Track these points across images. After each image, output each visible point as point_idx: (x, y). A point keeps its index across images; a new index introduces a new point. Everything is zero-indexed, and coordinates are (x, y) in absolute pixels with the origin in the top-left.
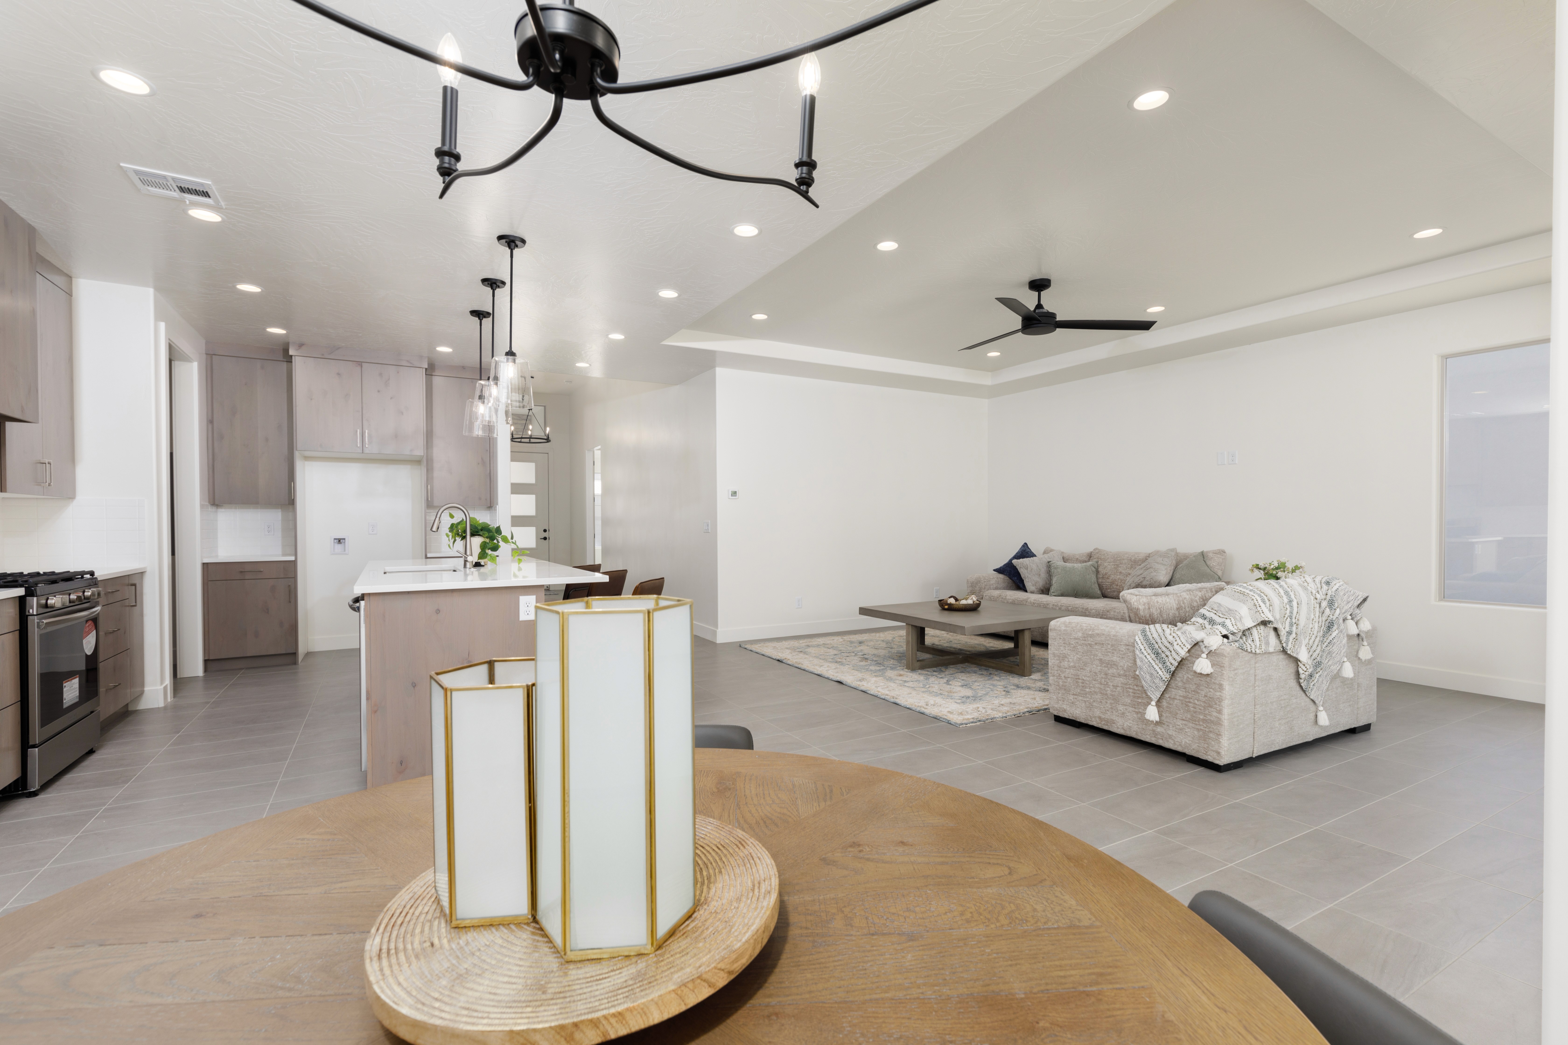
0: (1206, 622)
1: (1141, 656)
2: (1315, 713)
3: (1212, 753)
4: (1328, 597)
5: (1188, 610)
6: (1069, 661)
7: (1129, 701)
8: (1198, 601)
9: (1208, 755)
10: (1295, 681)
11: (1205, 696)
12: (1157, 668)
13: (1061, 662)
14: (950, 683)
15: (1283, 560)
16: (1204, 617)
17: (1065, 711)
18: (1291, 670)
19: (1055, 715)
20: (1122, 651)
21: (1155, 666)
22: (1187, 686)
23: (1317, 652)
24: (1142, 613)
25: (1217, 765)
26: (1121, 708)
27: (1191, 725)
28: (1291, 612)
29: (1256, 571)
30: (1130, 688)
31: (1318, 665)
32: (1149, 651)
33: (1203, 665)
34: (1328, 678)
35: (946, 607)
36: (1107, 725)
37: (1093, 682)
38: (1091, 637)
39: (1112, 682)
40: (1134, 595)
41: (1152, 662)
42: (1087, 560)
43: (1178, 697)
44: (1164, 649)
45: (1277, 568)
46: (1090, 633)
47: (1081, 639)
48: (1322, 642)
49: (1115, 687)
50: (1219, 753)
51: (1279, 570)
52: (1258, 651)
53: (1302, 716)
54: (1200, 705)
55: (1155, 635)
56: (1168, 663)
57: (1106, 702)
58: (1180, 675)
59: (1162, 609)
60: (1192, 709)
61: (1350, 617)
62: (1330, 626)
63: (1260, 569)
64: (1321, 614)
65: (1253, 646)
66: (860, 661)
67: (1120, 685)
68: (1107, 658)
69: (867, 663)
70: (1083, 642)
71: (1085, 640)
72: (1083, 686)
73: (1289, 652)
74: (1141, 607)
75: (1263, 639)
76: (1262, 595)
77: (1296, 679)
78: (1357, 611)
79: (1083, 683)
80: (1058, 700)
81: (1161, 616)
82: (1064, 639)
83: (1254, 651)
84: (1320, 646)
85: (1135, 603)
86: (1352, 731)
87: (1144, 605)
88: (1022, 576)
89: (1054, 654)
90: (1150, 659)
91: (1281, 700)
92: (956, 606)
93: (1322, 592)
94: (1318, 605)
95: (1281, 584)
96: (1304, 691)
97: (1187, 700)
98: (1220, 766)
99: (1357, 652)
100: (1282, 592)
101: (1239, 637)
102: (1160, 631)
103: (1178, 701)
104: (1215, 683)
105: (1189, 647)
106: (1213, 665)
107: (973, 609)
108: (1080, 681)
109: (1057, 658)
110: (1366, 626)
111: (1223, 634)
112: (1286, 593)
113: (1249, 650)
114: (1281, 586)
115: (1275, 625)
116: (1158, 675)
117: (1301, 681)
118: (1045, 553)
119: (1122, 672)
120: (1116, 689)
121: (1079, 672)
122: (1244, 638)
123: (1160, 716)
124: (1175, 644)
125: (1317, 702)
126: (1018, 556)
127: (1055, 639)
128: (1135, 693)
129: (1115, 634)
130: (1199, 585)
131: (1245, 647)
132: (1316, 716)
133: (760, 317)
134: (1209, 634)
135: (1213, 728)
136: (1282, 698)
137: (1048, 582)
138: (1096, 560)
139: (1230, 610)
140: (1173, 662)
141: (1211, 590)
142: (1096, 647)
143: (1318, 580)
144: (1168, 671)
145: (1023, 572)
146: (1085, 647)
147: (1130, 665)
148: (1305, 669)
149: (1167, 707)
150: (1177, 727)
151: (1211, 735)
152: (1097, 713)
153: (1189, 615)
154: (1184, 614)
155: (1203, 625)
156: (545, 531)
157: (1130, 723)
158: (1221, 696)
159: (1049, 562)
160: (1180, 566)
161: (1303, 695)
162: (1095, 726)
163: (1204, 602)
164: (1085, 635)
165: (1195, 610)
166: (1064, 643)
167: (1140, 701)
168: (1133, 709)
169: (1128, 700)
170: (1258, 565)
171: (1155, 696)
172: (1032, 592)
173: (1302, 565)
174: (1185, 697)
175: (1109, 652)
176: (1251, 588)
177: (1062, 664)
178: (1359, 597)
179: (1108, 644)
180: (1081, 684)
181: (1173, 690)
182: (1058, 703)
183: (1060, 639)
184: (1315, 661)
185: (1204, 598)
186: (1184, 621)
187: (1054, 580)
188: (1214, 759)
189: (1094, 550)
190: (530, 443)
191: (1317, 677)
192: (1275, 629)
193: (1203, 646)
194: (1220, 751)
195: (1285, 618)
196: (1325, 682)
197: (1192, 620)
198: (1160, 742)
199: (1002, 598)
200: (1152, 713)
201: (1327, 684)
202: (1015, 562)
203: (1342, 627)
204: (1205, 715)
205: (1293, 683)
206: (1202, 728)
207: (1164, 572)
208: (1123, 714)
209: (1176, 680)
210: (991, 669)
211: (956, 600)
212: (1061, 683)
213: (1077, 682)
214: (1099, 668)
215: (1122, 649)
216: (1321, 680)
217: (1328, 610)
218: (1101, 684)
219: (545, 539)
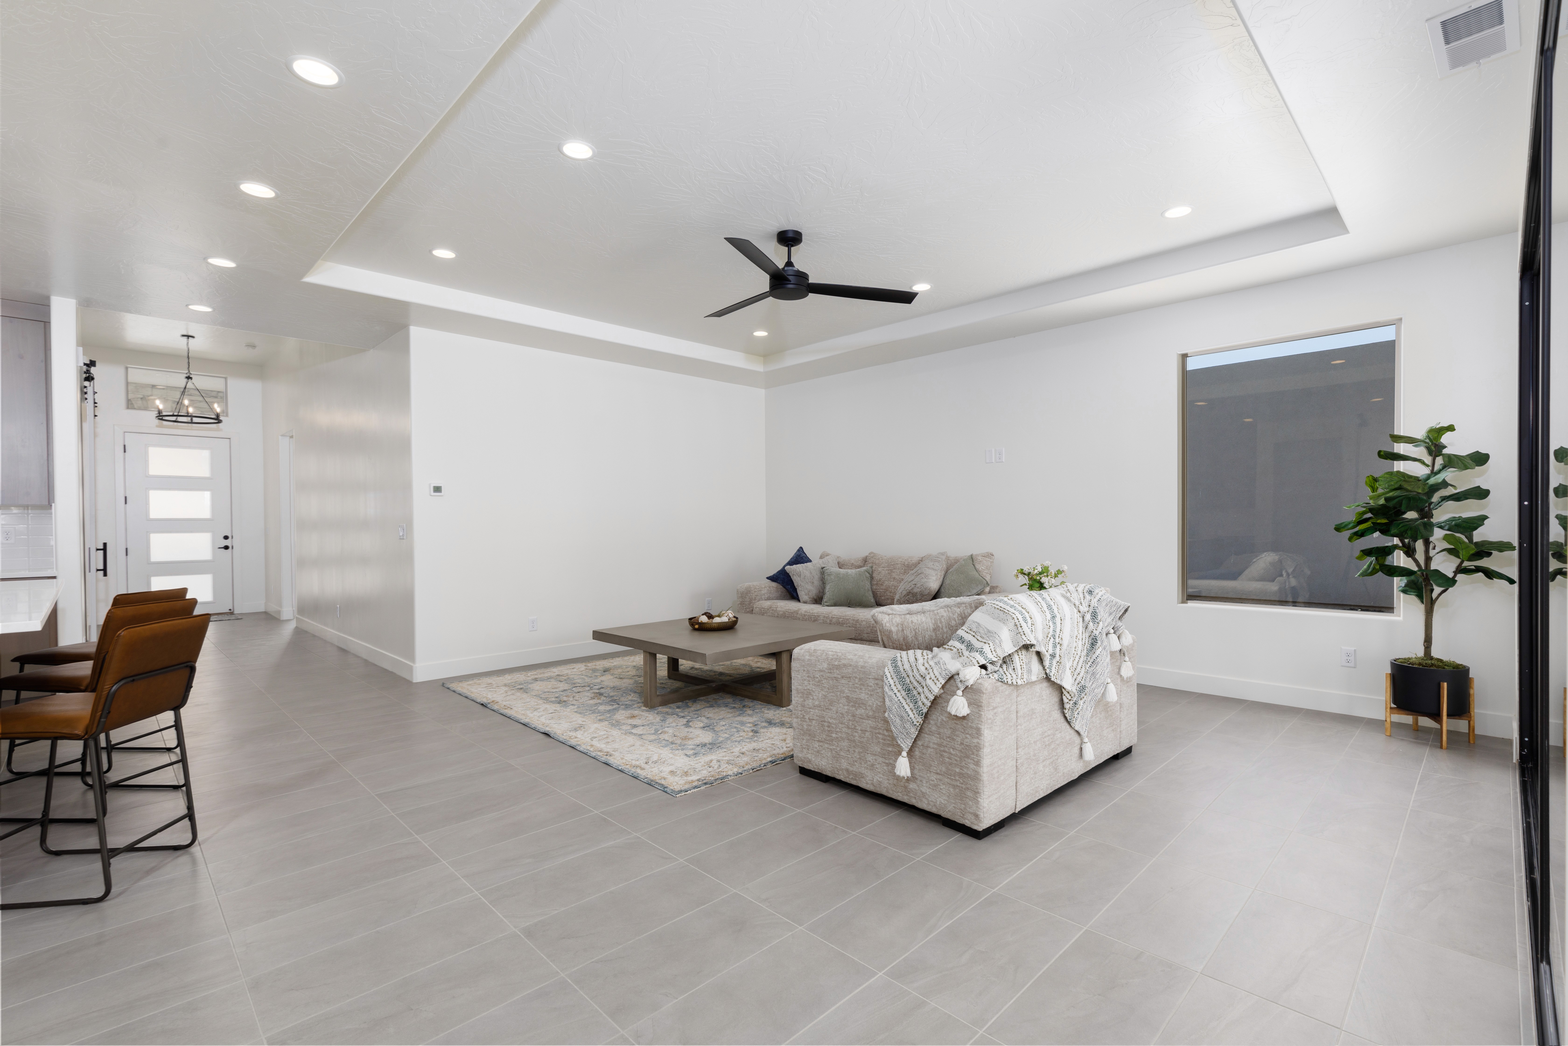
0: (963, 647)
1: (890, 693)
2: (1079, 746)
3: (969, 816)
4: (1091, 609)
5: (945, 630)
6: (813, 699)
7: (879, 750)
8: (957, 619)
9: (965, 819)
10: (1059, 712)
11: (962, 744)
12: (908, 709)
13: (805, 701)
14: (691, 724)
15: (1047, 563)
16: (961, 640)
17: (810, 761)
18: (1055, 699)
19: (800, 767)
20: (871, 686)
21: (906, 707)
22: (941, 731)
23: (1081, 675)
24: (895, 637)
25: (976, 831)
26: (870, 758)
27: (946, 780)
28: (1054, 631)
29: (1021, 576)
30: (879, 733)
31: (1082, 689)
32: (900, 687)
33: (959, 705)
34: (1092, 703)
35: (697, 626)
36: (856, 780)
37: (840, 725)
38: (837, 669)
39: (860, 725)
40: (886, 614)
41: (902, 701)
42: (862, 565)
43: (931, 745)
44: (916, 684)
45: (1040, 573)
46: (836, 663)
47: (826, 670)
48: (1086, 662)
49: (864, 731)
50: (977, 816)
51: (1043, 575)
52: (1020, 682)
53: (1067, 751)
54: (956, 755)
55: (907, 666)
56: (920, 702)
57: (854, 751)
58: (934, 717)
59: (917, 631)
60: (947, 760)
61: (1112, 631)
62: (1094, 642)
63: (1025, 574)
64: (1084, 629)
65: (1014, 676)
66: (592, 698)
67: (868, 729)
68: (854, 696)
69: (599, 701)
70: (828, 675)
71: (831, 673)
72: (829, 731)
73: (1052, 679)
74: (894, 629)
75: (1025, 667)
76: (1024, 611)
77: (1061, 708)
78: (1120, 624)
79: (829, 727)
80: (803, 748)
81: (916, 639)
82: (808, 672)
83: (1015, 683)
84: (1083, 667)
85: (888, 625)
86: (1116, 757)
87: (897, 626)
88: (795, 584)
89: (797, 690)
90: (900, 698)
91: (1045, 737)
92: (707, 626)
93: (1085, 603)
94: (1081, 619)
95: (1044, 596)
96: (1069, 723)
97: (942, 749)
98: (979, 832)
99: (1119, 669)
100: (1045, 606)
101: (999, 666)
102: (912, 659)
103: (932, 750)
104: (971, 727)
105: (943, 682)
106: (970, 704)
107: (729, 627)
108: (826, 724)
109: (801, 695)
110: (1128, 639)
111: (981, 664)
112: (1049, 607)
113: (1010, 682)
114: (1043, 599)
115: (1037, 649)
116: (909, 718)
117: (1066, 711)
118: (821, 557)
119: (871, 714)
120: (865, 734)
121: (825, 713)
122: (1004, 666)
123: (912, 768)
124: (928, 677)
125: (1082, 733)
126: (791, 563)
127: (799, 671)
128: (885, 740)
129: (862, 664)
130: (958, 599)
131: (1005, 679)
132: (1081, 749)
133: (444, 253)
134: (965, 665)
135: (970, 784)
136: (1046, 734)
137: (821, 591)
138: (870, 565)
139: (989, 631)
140: (925, 701)
141: (970, 604)
142: (843, 681)
143: (1080, 589)
144: (920, 713)
145: (796, 580)
146: (831, 682)
147: (879, 704)
148: (1070, 698)
149: (920, 757)
150: (931, 782)
151: (969, 793)
152: (845, 764)
153: (947, 637)
154: (941, 636)
155: (960, 651)
156: (226, 538)
157: (880, 777)
158: (978, 743)
159: (822, 568)
160: (951, 570)
161: (1068, 727)
162: (843, 780)
163: (963, 620)
164: (831, 667)
165: (954, 629)
166: (808, 677)
167: (890, 749)
168: (884, 760)
169: (877, 749)
170: (1022, 570)
171: (906, 744)
172: (805, 602)
173: (1064, 570)
174: (940, 745)
175: (857, 688)
176: (1012, 603)
177: (806, 703)
178: (1121, 608)
179: (856, 678)
180: (826, 728)
181: (926, 736)
182: (802, 751)
183: (804, 671)
184: (1079, 686)
185: (963, 616)
186: (941, 644)
187: (828, 587)
188: (972, 823)
189: (869, 554)
190: (192, 423)
191: (1082, 704)
192: (1038, 654)
193: (959, 680)
194: (979, 813)
195: (1049, 638)
196: (1089, 708)
197: (950, 644)
198: (913, 802)
199: (773, 610)
200: (903, 767)
201: (1092, 711)
202: (788, 568)
203: (1105, 643)
204: (961, 768)
205: (1057, 715)
206: (959, 784)
207: (934, 578)
208: (873, 765)
209: (929, 723)
210: (746, 700)
211: (710, 617)
212: (805, 726)
213: (823, 726)
214: (846, 707)
215: (871, 684)
216: (1085, 707)
217: (1091, 624)
218: (848, 728)
219: (226, 548)
